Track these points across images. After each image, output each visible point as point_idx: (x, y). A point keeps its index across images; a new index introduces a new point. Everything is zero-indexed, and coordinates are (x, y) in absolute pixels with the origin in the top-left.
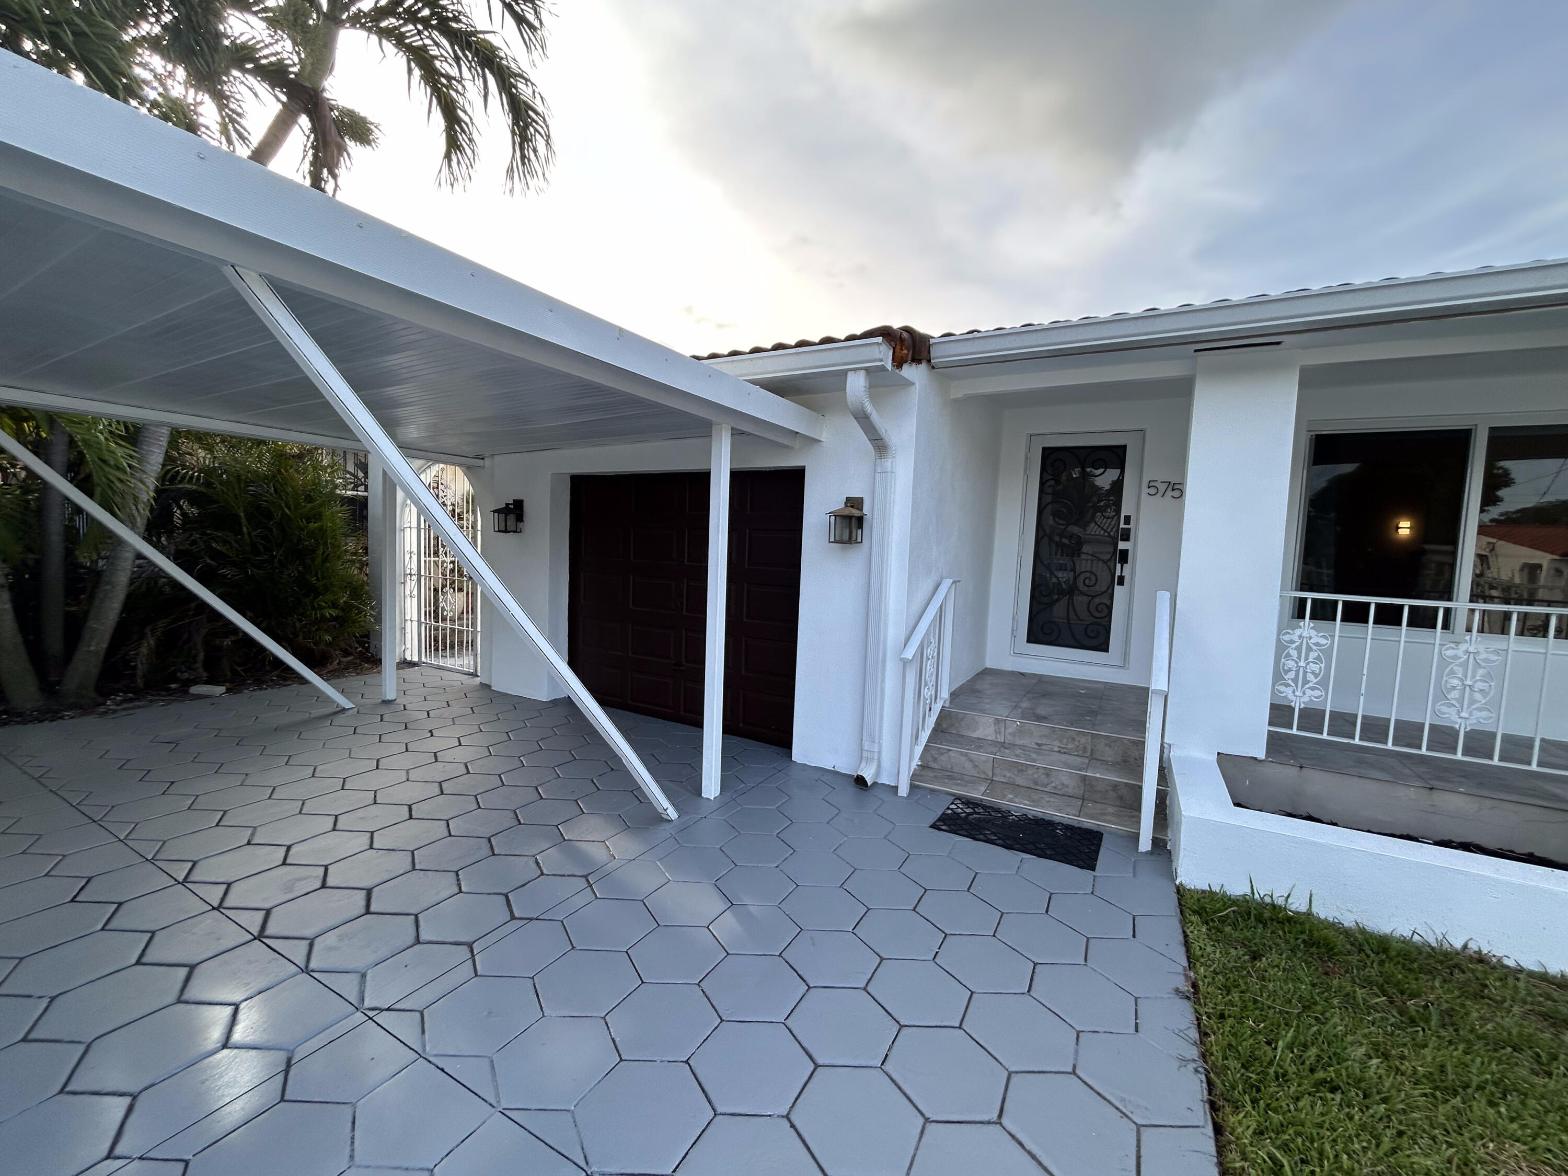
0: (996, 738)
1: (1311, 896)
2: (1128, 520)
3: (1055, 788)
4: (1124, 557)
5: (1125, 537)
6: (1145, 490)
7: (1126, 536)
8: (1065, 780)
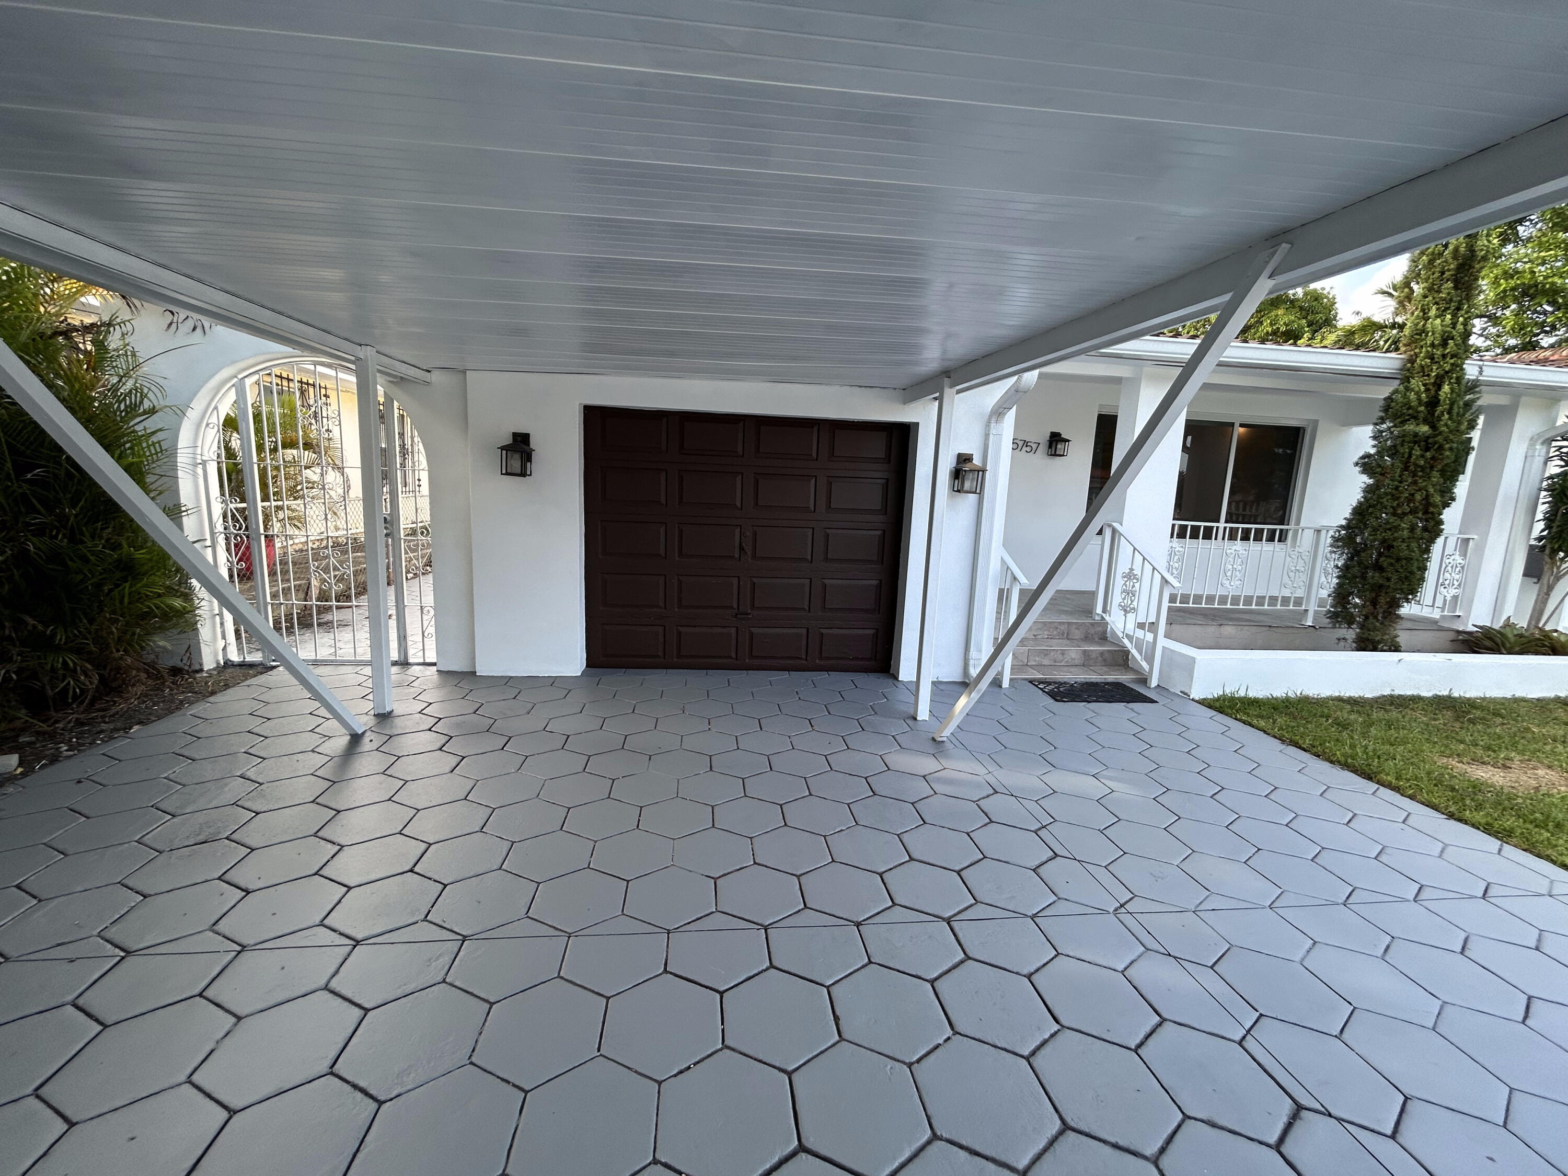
3: (1067, 662)
8: (1073, 655)
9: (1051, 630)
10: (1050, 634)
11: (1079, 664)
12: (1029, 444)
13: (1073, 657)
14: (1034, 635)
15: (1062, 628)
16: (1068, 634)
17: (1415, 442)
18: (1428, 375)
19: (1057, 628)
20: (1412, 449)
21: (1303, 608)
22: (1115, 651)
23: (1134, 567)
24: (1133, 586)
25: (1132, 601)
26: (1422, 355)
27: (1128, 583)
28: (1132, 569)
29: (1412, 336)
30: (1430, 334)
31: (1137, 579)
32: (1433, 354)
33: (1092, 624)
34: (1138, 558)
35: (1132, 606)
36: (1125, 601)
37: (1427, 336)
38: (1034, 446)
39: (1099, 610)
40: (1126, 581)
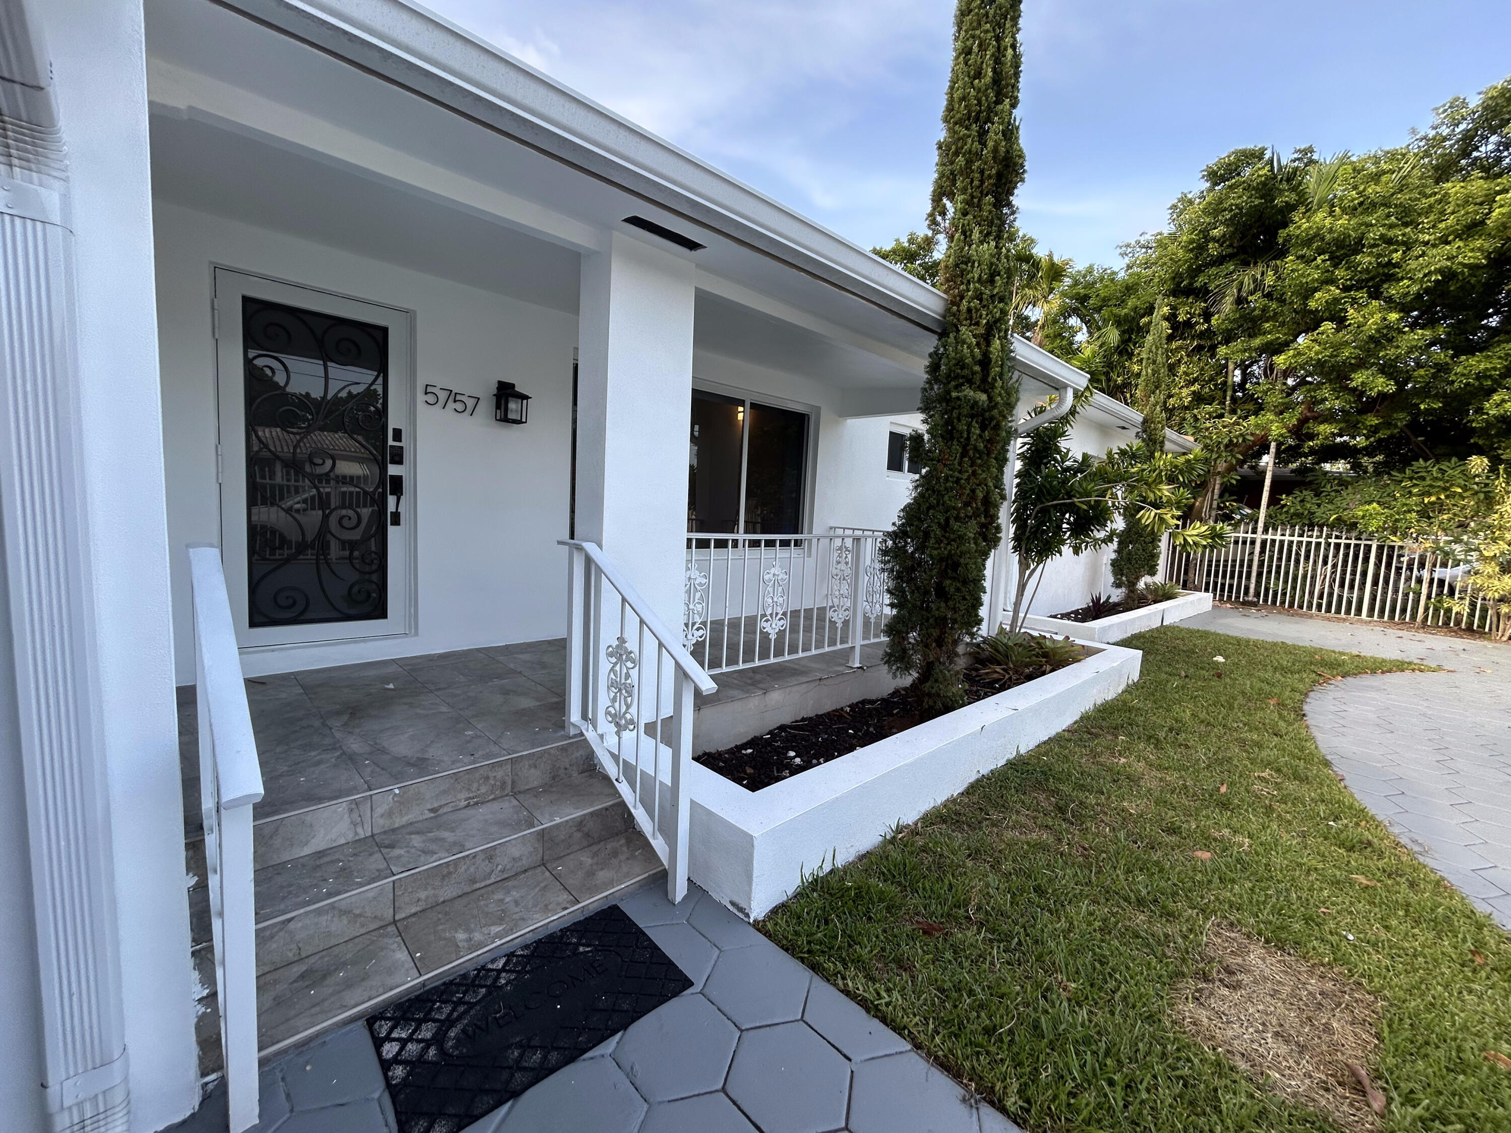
0: (356, 834)
1: (835, 851)
2: (398, 434)
3: (502, 871)
4: (397, 485)
5: (397, 459)
6: (421, 397)
7: (398, 457)
8: (517, 852)
9: (475, 785)
10: (471, 795)
11: (533, 865)
12: (458, 397)
13: (517, 854)
14: (432, 810)
15: (500, 774)
16: (513, 782)
17: (972, 416)
18: (977, 324)
19: (487, 778)
20: (969, 425)
21: (850, 645)
22: (606, 809)
23: (626, 636)
24: (628, 676)
25: (628, 707)
26: (970, 293)
27: (618, 668)
28: (621, 640)
29: (957, 265)
30: (976, 264)
31: (633, 662)
32: (981, 294)
33: (563, 749)
34: (632, 621)
35: (628, 716)
36: (617, 705)
37: (973, 266)
38: (470, 403)
39: (575, 715)
40: (615, 664)
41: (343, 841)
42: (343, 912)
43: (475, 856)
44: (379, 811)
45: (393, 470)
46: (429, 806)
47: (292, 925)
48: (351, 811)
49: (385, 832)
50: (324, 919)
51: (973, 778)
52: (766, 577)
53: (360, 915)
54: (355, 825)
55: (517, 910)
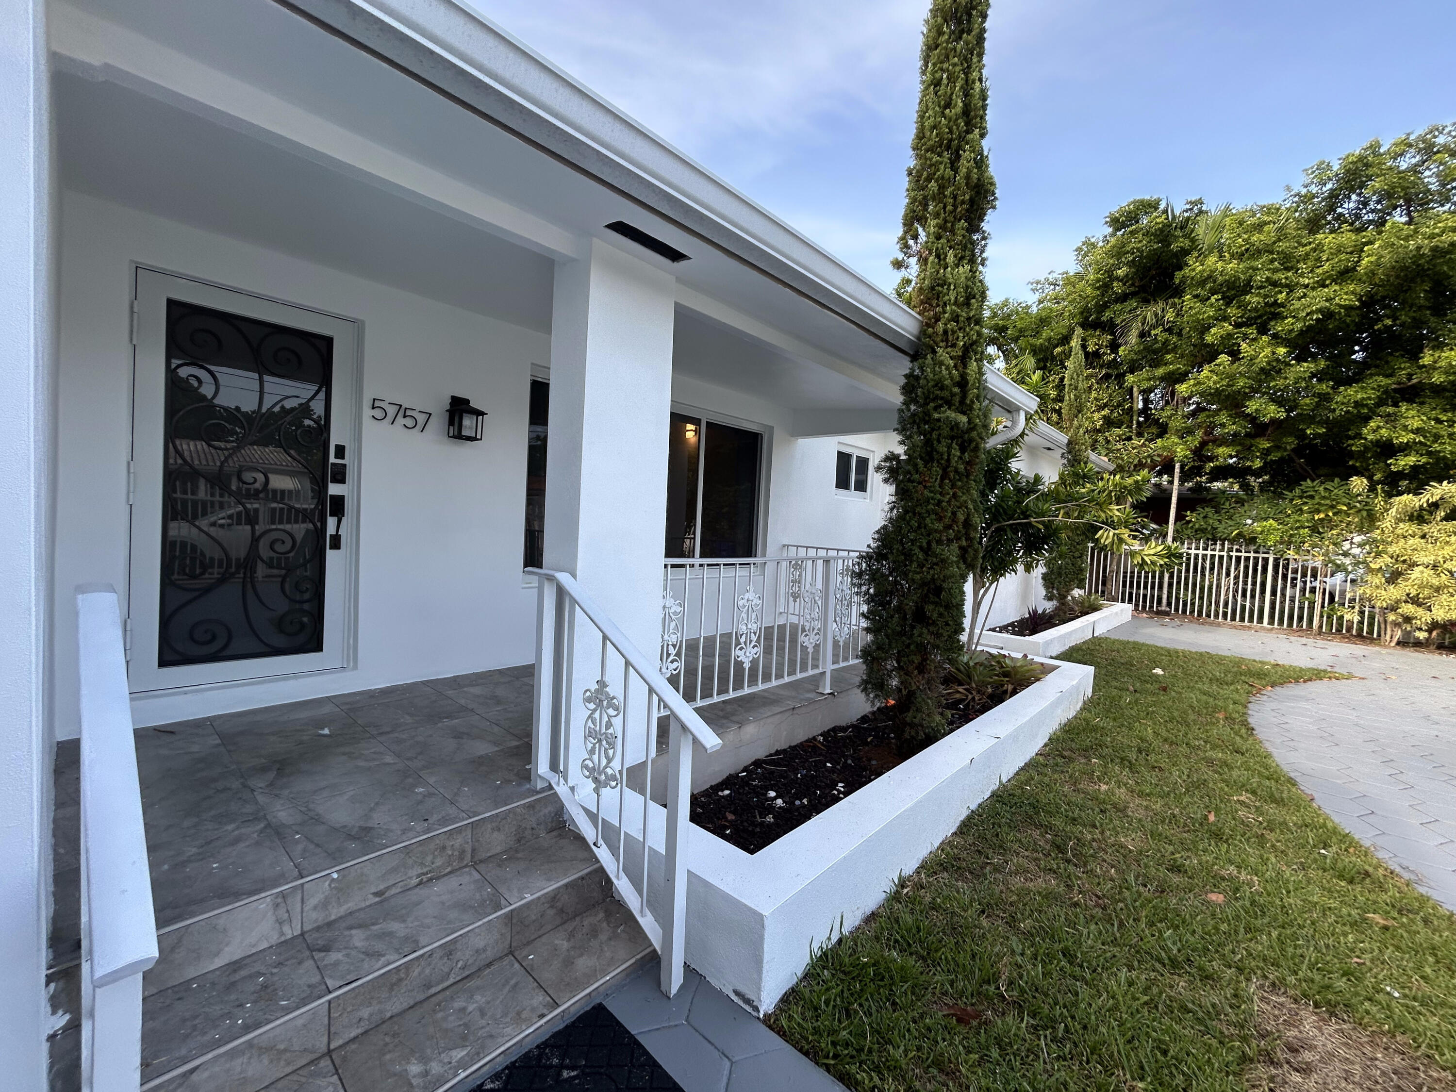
0: (282, 934)
1: (842, 917)
2: (340, 451)
3: (463, 968)
4: (338, 506)
5: (339, 477)
6: (367, 412)
7: (340, 476)
8: (481, 942)
9: (429, 858)
10: (425, 870)
11: (499, 955)
12: (408, 413)
13: (480, 946)
14: (376, 894)
15: (458, 841)
16: (474, 850)
17: (952, 438)
18: (954, 346)
19: (444, 848)
20: (949, 447)
21: (820, 670)
22: (582, 878)
23: (607, 679)
24: (609, 725)
25: (609, 761)
26: (946, 315)
27: (597, 715)
28: (602, 684)
29: (932, 288)
30: (952, 287)
31: (616, 709)
32: (958, 316)
33: (530, 806)
34: (615, 662)
35: (609, 771)
36: (595, 757)
37: (948, 289)
38: (421, 418)
39: (543, 766)
40: (594, 710)
41: (264, 945)
42: (263, 1050)
43: (431, 954)
44: (312, 902)
45: (334, 489)
46: (374, 890)
47: (195, 1077)
48: (277, 906)
49: (318, 929)
50: (237, 1064)
51: (964, 814)
52: (741, 603)
53: (285, 1050)
54: (280, 923)
55: (483, 1022)
